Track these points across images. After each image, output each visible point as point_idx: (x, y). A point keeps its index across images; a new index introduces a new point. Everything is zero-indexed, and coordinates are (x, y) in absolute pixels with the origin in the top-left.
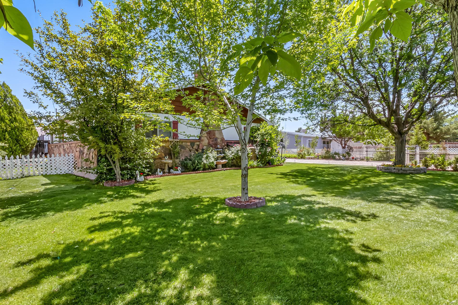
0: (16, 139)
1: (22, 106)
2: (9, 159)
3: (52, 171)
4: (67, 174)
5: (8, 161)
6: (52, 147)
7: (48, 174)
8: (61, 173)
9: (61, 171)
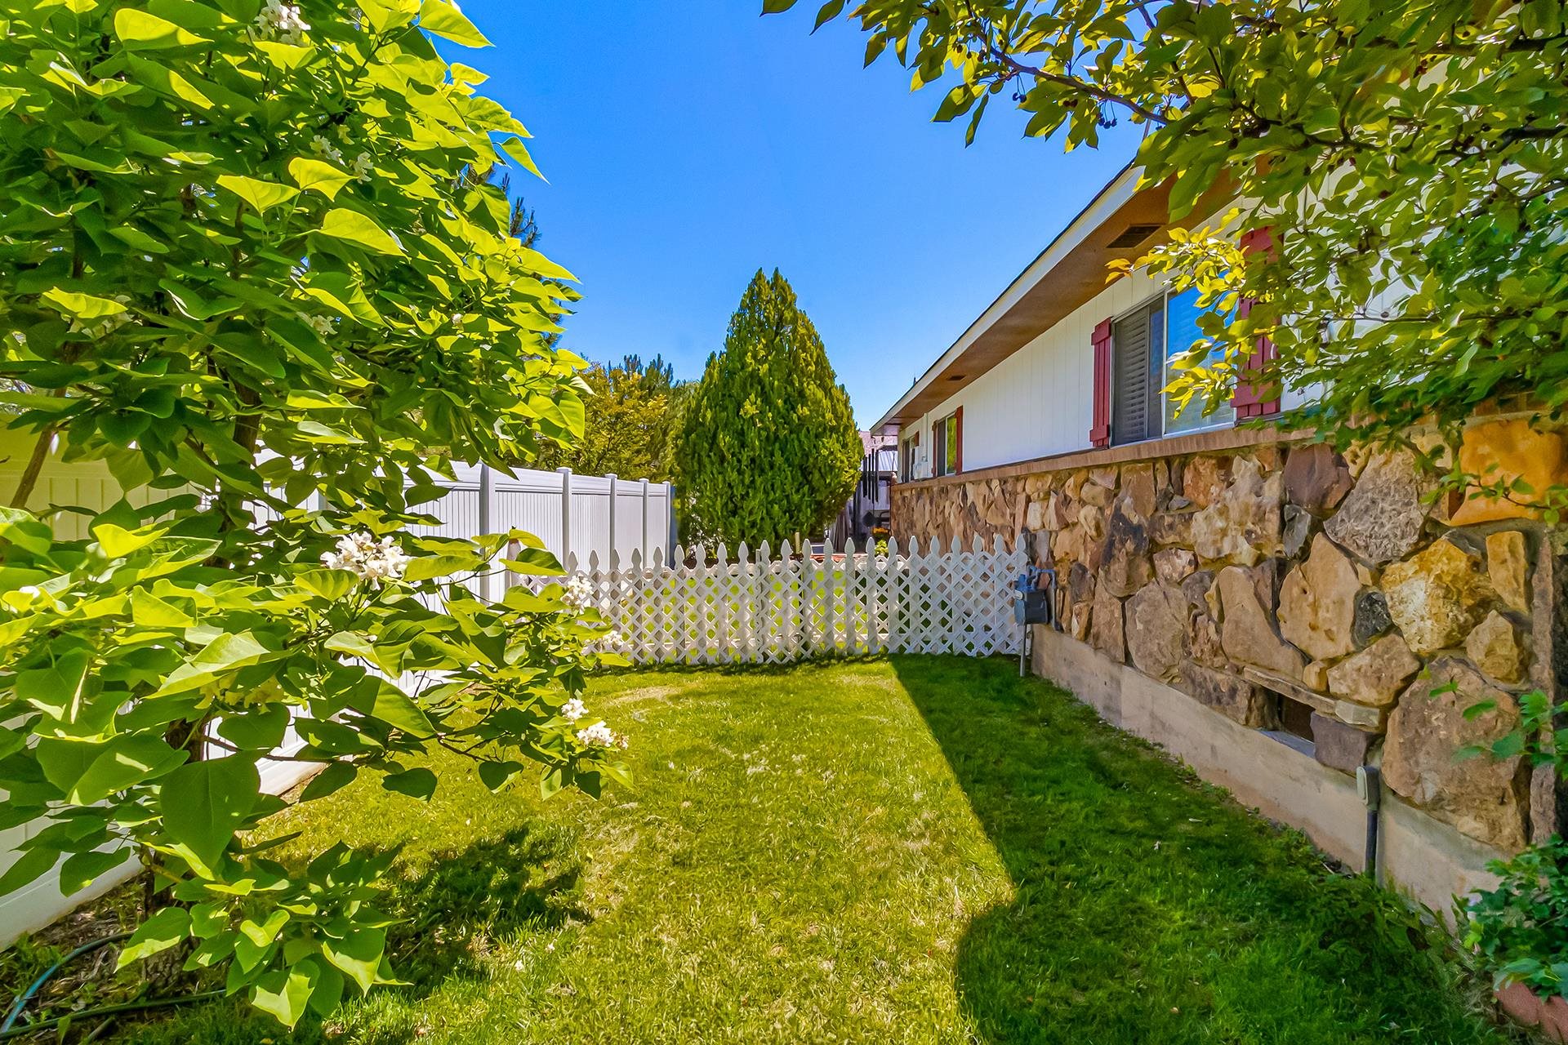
0: (801, 467)
1: (821, 348)
2: (752, 558)
3: (926, 631)
4: (996, 655)
5: (750, 567)
6: (907, 494)
7: (909, 650)
8: (970, 647)
9: (970, 637)
